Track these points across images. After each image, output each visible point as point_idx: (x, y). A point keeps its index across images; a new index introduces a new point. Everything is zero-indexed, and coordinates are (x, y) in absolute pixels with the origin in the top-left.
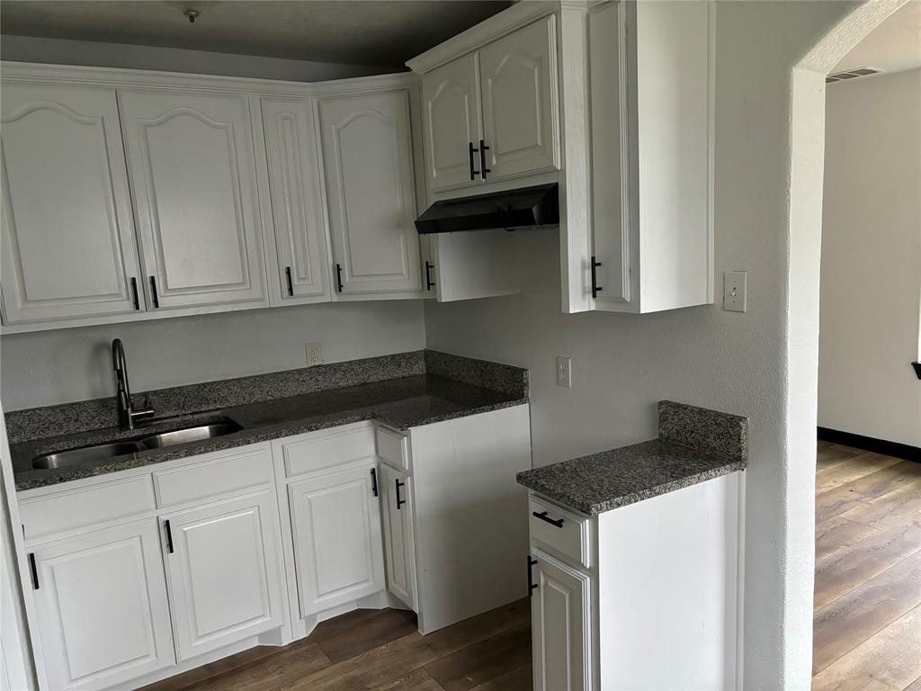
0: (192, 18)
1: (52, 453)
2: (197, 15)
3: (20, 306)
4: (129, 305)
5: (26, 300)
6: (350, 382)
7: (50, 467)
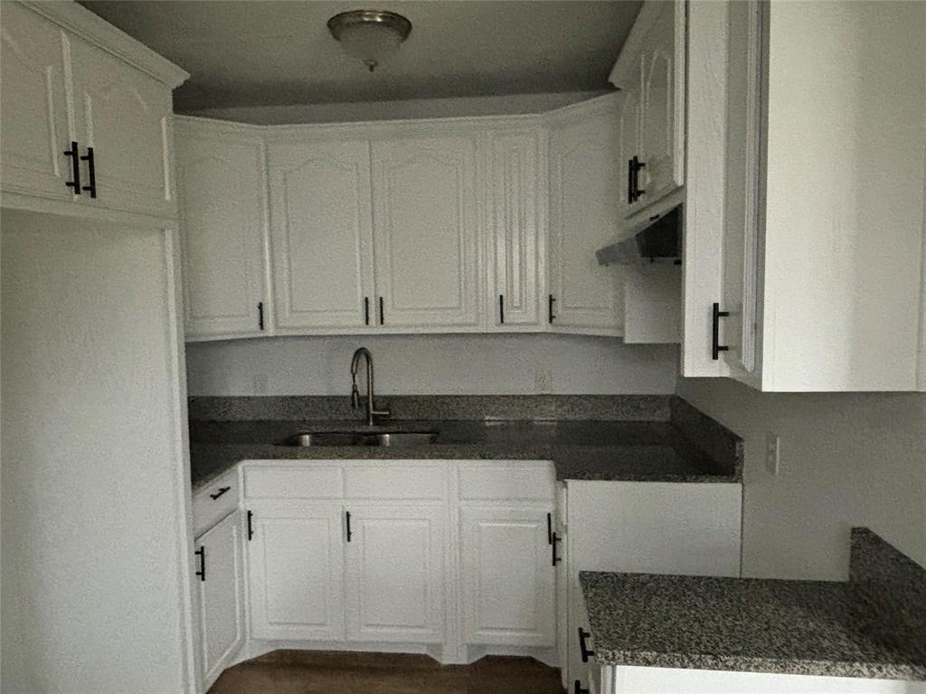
0: (372, 69)
1: (306, 434)
2: (376, 64)
3: (288, 315)
4: (362, 321)
5: (292, 311)
6: (577, 416)
7: (304, 444)
